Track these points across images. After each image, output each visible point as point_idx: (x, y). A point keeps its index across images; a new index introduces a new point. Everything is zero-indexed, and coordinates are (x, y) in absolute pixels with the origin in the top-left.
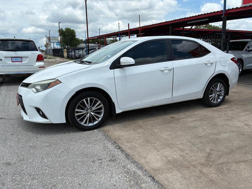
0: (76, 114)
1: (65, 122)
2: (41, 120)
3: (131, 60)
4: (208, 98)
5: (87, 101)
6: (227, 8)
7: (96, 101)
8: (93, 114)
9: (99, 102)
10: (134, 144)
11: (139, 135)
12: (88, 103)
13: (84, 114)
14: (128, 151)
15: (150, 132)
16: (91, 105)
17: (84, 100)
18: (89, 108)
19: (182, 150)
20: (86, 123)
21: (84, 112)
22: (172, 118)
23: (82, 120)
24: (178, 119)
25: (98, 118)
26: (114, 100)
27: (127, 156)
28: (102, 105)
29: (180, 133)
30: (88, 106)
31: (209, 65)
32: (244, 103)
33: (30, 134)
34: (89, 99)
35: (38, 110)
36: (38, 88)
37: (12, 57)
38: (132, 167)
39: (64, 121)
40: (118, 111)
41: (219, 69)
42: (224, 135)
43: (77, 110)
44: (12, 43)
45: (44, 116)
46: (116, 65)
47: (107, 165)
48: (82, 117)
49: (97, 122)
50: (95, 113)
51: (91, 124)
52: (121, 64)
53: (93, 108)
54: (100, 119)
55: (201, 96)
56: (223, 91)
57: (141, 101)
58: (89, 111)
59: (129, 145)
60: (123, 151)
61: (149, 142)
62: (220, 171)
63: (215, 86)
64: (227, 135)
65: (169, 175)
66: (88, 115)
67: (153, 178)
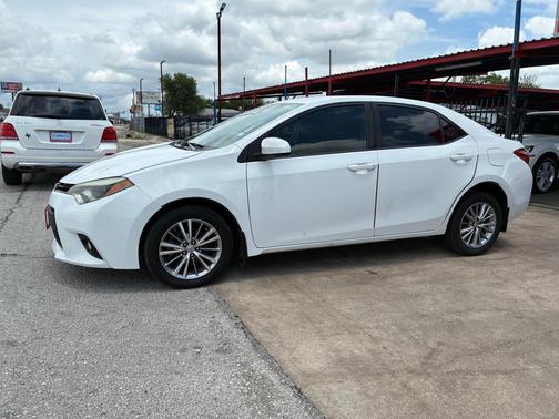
0: (162, 253)
1: (138, 268)
2: (89, 261)
3: (282, 145)
4: (458, 235)
5: (186, 225)
6: (521, 40)
7: (206, 230)
8: (197, 254)
9: (212, 230)
10: (275, 321)
11: (291, 304)
12: (187, 231)
13: (179, 253)
14: (260, 335)
15: (316, 299)
16: (193, 235)
17: (180, 224)
18: (189, 241)
19: (374, 340)
20: (181, 272)
21: (179, 248)
22: (372, 273)
23: (173, 266)
24: (384, 278)
25: (209, 263)
26: (244, 227)
27: (256, 344)
28: (218, 237)
29: (381, 305)
30: (188, 237)
31: (462, 162)
32: (542, 250)
33: (65, 289)
34: (190, 221)
35: (85, 240)
36: (88, 193)
37: (51, 131)
38: (260, 367)
39: (135, 265)
40: (253, 251)
41: (485, 173)
42: (476, 316)
43: (163, 244)
44: (54, 102)
45: (95, 253)
46: (252, 153)
47: (210, 359)
48: (174, 260)
49: (205, 272)
50: (203, 252)
51: (193, 276)
52: (263, 152)
53: (199, 243)
54: (212, 266)
55: (441, 230)
56: (493, 223)
57: (305, 233)
58: (190, 247)
59: (265, 324)
60: (248, 334)
61: (309, 319)
62: (447, 387)
63: (474, 208)
64: (484, 315)
65: (334, 388)
66: (188, 256)
67: (299, 391)
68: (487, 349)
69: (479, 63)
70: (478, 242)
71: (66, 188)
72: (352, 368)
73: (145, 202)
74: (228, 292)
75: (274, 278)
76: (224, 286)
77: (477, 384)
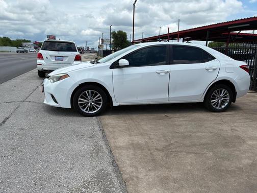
0: (79, 102)
1: (70, 107)
2: (53, 104)
3: (126, 62)
4: (210, 103)
5: (88, 92)
7: (96, 94)
8: (93, 104)
9: (99, 95)
10: (116, 129)
11: (125, 124)
12: (89, 95)
13: (86, 103)
14: (107, 133)
15: (136, 124)
16: (91, 96)
17: (86, 92)
19: (150, 139)
20: (87, 110)
21: (86, 101)
22: (166, 116)
23: (84, 108)
24: (170, 118)
25: (98, 108)
26: (111, 94)
28: (101, 98)
29: (162, 127)
30: (89, 97)
31: (211, 70)
34: (90, 91)
35: (53, 97)
36: (55, 79)
37: (55, 56)
38: (102, 143)
40: (115, 104)
42: (199, 134)
43: (80, 99)
44: (58, 44)
45: (55, 101)
46: (115, 65)
47: (85, 139)
48: (84, 106)
49: (96, 111)
50: (95, 103)
51: (91, 112)
52: (119, 65)
53: (94, 99)
55: (201, 100)
56: (228, 98)
57: (137, 98)
58: (90, 101)
59: (111, 130)
60: (103, 131)
61: (129, 130)
64: (203, 134)
65: (124, 151)
66: (89, 104)
67: (111, 151)
68: (194, 145)
69: (248, 25)
70: (220, 106)
71: (48, 77)
72: (135, 146)
73: (73, 83)
74: (103, 119)
75: (124, 115)
76: (102, 117)
77: (180, 156)
